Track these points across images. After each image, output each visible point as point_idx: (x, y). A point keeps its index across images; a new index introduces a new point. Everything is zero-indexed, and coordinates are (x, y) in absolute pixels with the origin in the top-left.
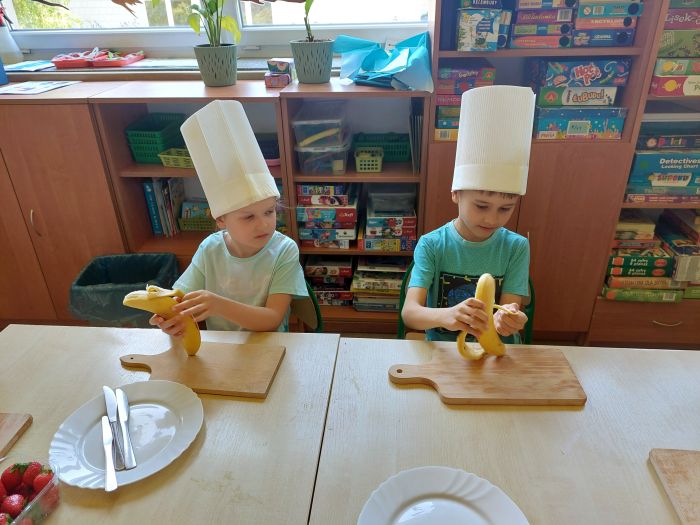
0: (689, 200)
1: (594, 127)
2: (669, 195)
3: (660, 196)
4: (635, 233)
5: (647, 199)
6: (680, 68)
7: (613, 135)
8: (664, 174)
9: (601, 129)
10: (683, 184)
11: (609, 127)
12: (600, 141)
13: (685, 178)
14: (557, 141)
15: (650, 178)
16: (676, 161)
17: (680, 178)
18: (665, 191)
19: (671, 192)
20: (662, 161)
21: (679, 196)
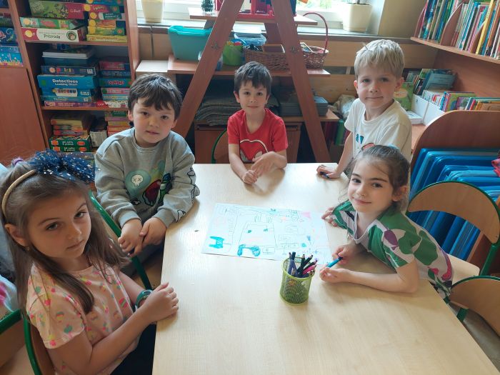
0: (82, 105)
1: (3, 58)
2: (69, 102)
3: (64, 102)
4: (70, 126)
5: (57, 105)
6: (34, 23)
7: (18, 63)
8: (61, 89)
9: (8, 60)
10: (75, 95)
11: (12, 58)
12: (10, 67)
13: (74, 92)
15: (54, 91)
16: (62, 81)
17: (71, 92)
18: (65, 99)
19: (69, 100)
20: (54, 81)
21: (76, 102)
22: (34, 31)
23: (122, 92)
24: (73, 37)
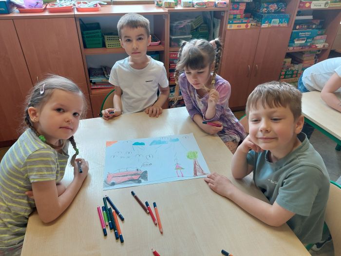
0: (305, 48)
1: (280, 22)
2: (300, 46)
3: (297, 47)
4: (285, 62)
5: (293, 49)
7: (285, 25)
8: (299, 39)
9: (282, 23)
11: (284, 22)
12: (281, 27)
13: (305, 40)
14: (268, 28)
15: (295, 40)
17: (303, 40)
18: (299, 45)
20: (300, 34)
21: (303, 46)
22: (310, 3)
23: (321, 38)
24: (327, 5)
